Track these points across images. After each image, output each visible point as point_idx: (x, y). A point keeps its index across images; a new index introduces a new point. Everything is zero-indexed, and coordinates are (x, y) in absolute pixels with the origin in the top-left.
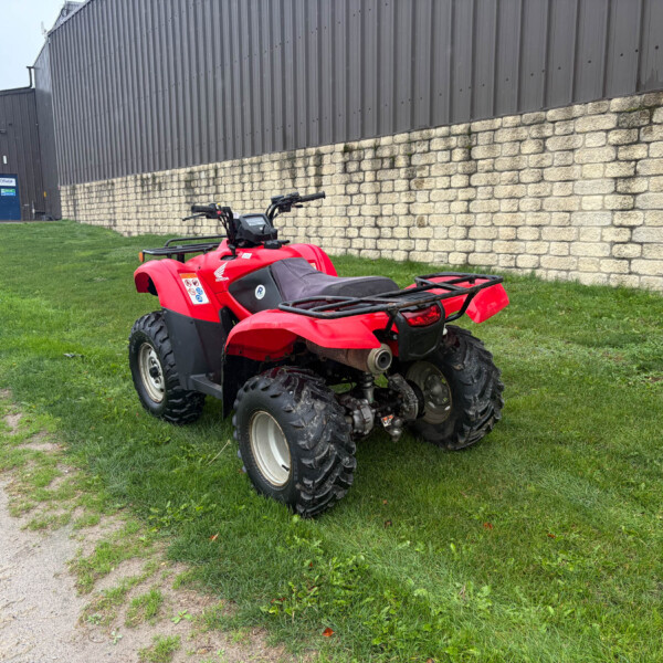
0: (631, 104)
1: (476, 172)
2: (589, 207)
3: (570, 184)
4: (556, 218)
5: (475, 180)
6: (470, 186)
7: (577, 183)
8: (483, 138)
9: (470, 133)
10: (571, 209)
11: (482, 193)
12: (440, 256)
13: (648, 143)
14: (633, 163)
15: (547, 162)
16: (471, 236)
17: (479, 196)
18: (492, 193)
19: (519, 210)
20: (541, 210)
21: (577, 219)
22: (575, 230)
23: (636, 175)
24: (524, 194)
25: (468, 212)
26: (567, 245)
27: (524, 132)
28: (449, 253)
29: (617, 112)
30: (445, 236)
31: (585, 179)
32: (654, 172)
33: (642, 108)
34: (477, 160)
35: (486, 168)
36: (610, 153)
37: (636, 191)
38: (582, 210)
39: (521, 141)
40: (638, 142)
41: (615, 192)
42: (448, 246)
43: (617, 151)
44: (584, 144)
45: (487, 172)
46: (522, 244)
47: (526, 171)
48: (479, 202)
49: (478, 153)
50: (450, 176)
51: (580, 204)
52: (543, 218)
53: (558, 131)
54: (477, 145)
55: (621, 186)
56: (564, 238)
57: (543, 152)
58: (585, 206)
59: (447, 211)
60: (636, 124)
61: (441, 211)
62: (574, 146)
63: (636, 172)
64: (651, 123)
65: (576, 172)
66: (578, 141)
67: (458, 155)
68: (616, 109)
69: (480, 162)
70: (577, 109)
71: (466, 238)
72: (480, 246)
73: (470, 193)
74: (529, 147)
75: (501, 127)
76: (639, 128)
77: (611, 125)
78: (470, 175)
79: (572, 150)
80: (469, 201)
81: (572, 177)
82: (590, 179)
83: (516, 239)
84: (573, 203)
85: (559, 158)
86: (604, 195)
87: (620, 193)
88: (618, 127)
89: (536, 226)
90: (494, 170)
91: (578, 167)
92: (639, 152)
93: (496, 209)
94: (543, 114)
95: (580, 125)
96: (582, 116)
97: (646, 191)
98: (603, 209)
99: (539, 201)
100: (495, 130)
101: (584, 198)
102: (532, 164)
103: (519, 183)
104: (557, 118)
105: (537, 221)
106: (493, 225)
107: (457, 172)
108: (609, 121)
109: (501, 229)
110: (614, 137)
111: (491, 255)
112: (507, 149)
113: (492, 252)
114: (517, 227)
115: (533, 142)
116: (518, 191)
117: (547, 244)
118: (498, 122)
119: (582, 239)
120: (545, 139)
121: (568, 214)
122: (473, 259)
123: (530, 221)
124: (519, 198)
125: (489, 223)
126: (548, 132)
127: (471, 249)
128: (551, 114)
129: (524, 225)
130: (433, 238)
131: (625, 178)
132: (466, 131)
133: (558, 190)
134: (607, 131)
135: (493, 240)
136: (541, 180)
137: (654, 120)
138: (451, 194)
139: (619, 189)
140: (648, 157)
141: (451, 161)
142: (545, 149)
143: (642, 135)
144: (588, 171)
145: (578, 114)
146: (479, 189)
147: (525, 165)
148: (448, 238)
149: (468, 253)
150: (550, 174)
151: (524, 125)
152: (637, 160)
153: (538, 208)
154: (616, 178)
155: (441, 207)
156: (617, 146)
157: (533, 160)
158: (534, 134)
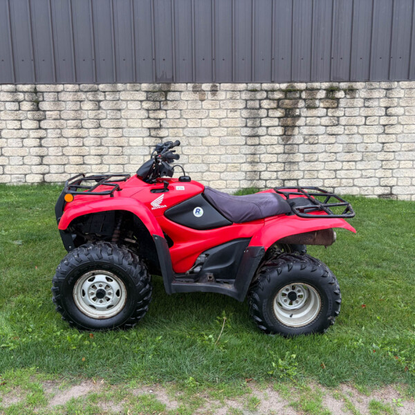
0: (154, 88)
1: (45, 119)
2: (135, 144)
3: (120, 130)
4: (112, 150)
5: (44, 124)
6: (40, 128)
7: (124, 130)
8: (49, 97)
9: (36, 92)
10: (122, 145)
11: (51, 134)
12: (18, 178)
13: (166, 110)
14: (159, 121)
15: (103, 116)
16: (44, 162)
17: (49, 135)
18: (61, 133)
19: (83, 145)
20: (101, 145)
21: (126, 151)
22: (127, 157)
23: (160, 127)
24: (87, 135)
25: (41, 146)
26: (122, 166)
27: (83, 96)
28: (26, 175)
29: (147, 92)
30: (21, 163)
31: (129, 127)
32: (171, 126)
33: (160, 91)
34: (45, 111)
35: (54, 117)
36: (144, 114)
37: (162, 136)
38: (130, 146)
39: (81, 101)
40: (160, 109)
41: (150, 136)
42: (25, 169)
43: (148, 113)
44: (127, 106)
45: (55, 119)
46: (89, 166)
47: (87, 120)
48: (50, 140)
49: (44, 106)
50: (21, 120)
51: (128, 142)
52: (103, 150)
53: (108, 97)
54: (43, 100)
55: (153, 133)
56: (119, 162)
57: (99, 110)
58: (131, 143)
59: (21, 145)
60: (158, 99)
61: (14, 145)
62: (121, 108)
63: (160, 125)
64: (166, 100)
65: (123, 123)
66: (123, 105)
67: (26, 106)
68: (145, 89)
69: (47, 113)
70: (120, 86)
71: (41, 164)
72: (54, 169)
73: (42, 133)
74: (87, 106)
75: (63, 91)
76: (160, 102)
77: (143, 98)
78: (39, 121)
79: (120, 110)
80: (41, 138)
81: (121, 126)
82: (133, 128)
83: (84, 164)
84: (123, 141)
85: (111, 114)
86: (143, 137)
87: (152, 137)
88: (147, 99)
89: (98, 155)
90: (61, 119)
91: (125, 120)
92: (161, 115)
93: (65, 145)
94: (96, 86)
95: (123, 96)
96: (124, 90)
97: (167, 136)
98: (143, 145)
99: (99, 140)
100: (58, 92)
101: (131, 139)
102: (92, 116)
103: (82, 128)
104: (107, 90)
105: (99, 152)
106: (63, 155)
107: (27, 118)
108: (142, 96)
109: (70, 157)
110: (146, 105)
111: (64, 175)
112: (70, 105)
113: (64, 172)
114: (83, 156)
115: (90, 102)
116: (82, 133)
117: (108, 166)
118: (60, 87)
119: (131, 162)
120: (99, 101)
121: (121, 148)
122: (48, 178)
123: (93, 151)
124: (83, 138)
125: (61, 154)
126: (101, 97)
127: (46, 171)
128: (101, 87)
129: (89, 155)
130: (9, 164)
131: (155, 128)
132: (32, 90)
133: (111, 133)
134: (141, 101)
135: (65, 165)
136: (99, 127)
137: (168, 98)
138: (22, 133)
139: (152, 134)
140: (166, 118)
141: (20, 110)
142: (99, 108)
143: (162, 105)
144: (131, 123)
145: (121, 89)
146: (49, 131)
147: (86, 117)
148: (24, 164)
149: (44, 174)
150: (104, 123)
151: (82, 91)
152: (160, 119)
153: (99, 144)
154: (149, 128)
155: (14, 143)
156: (148, 110)
157: (92, 114)
158: (91, 98)
